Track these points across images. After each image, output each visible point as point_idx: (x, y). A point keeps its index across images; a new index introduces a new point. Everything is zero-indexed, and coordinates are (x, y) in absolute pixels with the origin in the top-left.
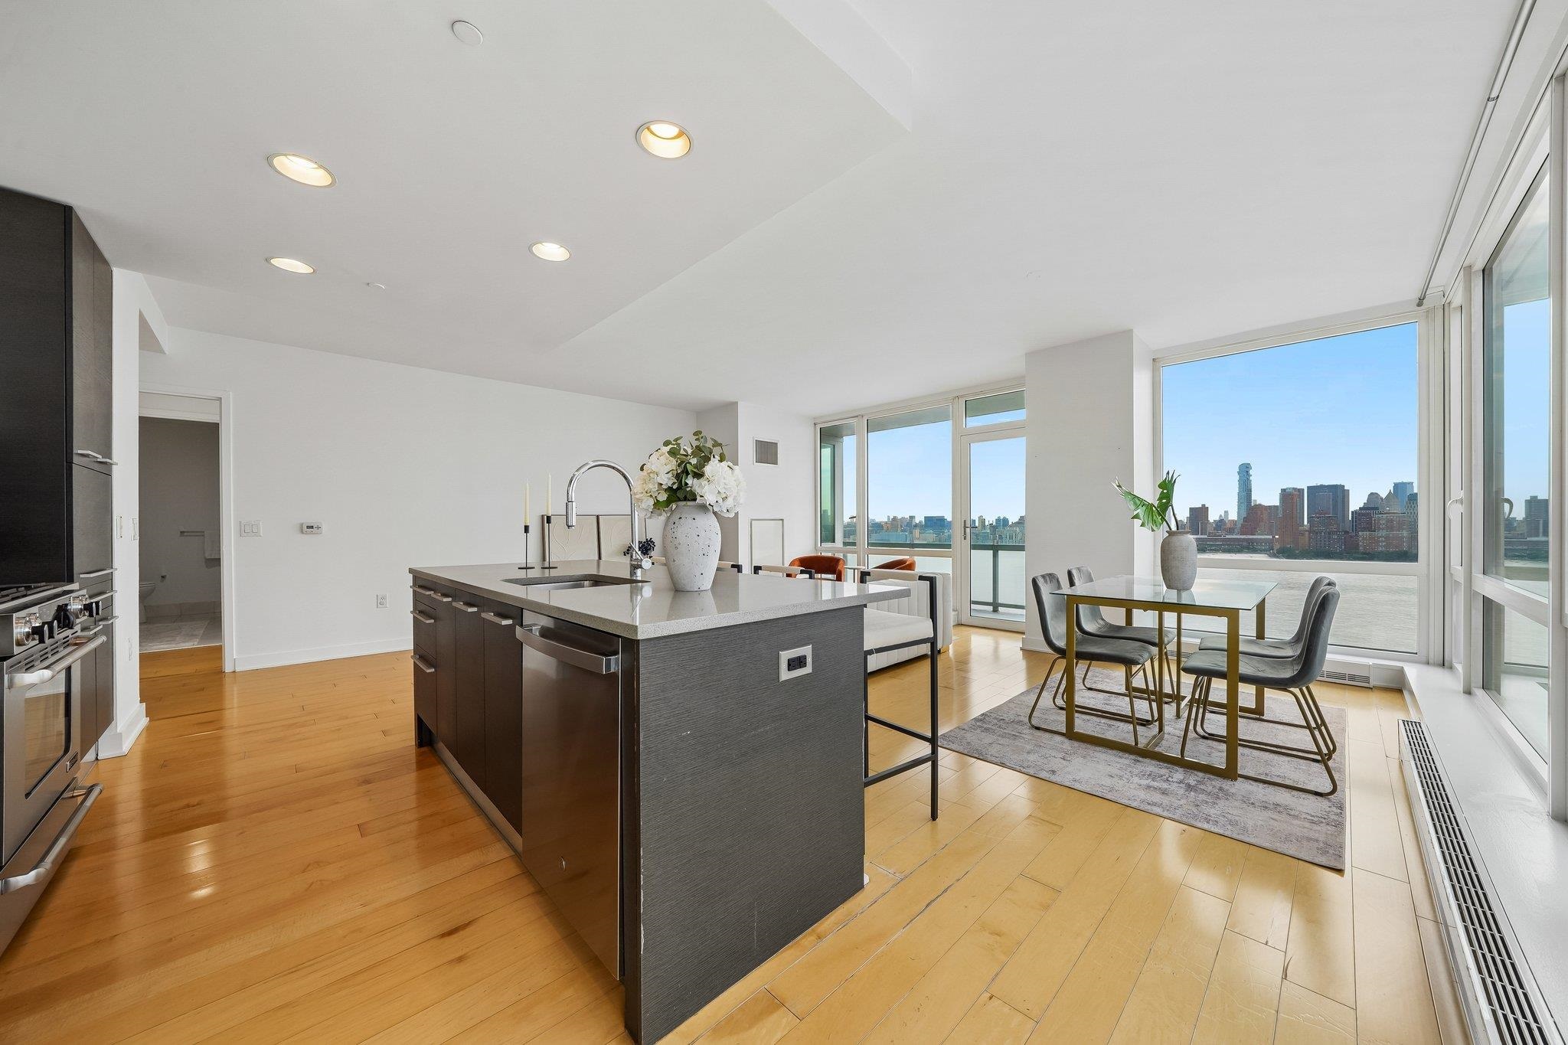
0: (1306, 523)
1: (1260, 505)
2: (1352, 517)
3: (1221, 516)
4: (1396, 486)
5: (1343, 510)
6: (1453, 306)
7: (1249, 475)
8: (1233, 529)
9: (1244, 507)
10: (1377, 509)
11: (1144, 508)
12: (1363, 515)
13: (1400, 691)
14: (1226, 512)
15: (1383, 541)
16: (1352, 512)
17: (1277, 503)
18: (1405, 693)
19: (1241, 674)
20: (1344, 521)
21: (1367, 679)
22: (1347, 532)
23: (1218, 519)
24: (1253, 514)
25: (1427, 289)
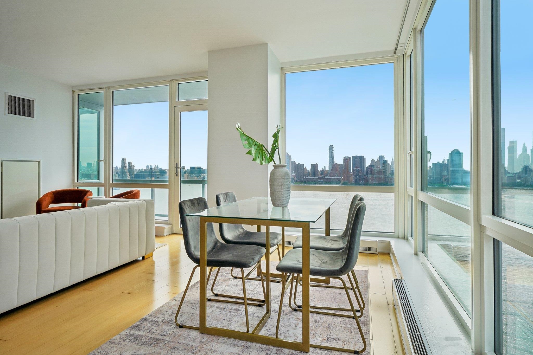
0: (352, 172)
1: (336, 164)
2: (367, 170)
3: (323, 168)
4: (380, 157)
5: (364, 167)
6: (407, 55)
7: (333, 150)
8: (327, 174)
9: (331, 164)
10: (374, 166)
11: (256, 147)
12: (370, 168)
13: (388, 254)
14: (325, 167)
15: (375, 179)
16: (367, 167)
17: (342, 163)
18: (391, 255)
19: (312, 269)
20: (364, 171)
21: (375, 249)
22: (365, 176)
23: (322, 169)
24: (334, 166)
25: (398, 45)
